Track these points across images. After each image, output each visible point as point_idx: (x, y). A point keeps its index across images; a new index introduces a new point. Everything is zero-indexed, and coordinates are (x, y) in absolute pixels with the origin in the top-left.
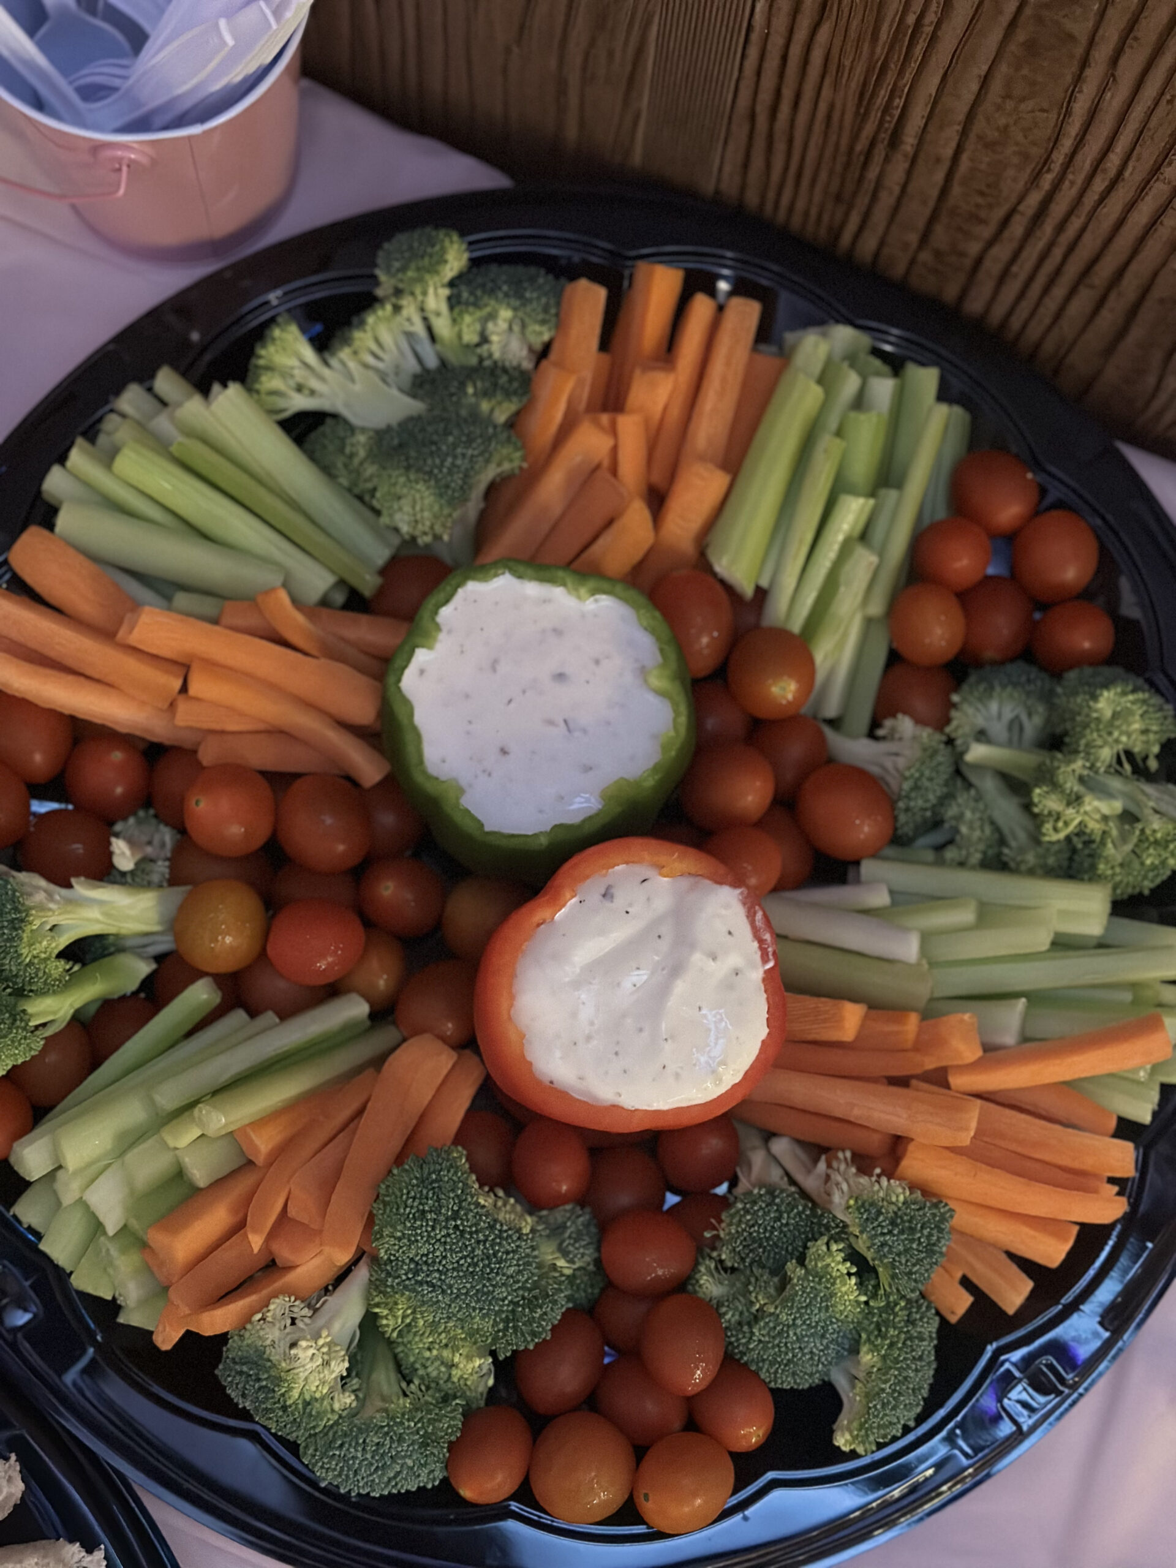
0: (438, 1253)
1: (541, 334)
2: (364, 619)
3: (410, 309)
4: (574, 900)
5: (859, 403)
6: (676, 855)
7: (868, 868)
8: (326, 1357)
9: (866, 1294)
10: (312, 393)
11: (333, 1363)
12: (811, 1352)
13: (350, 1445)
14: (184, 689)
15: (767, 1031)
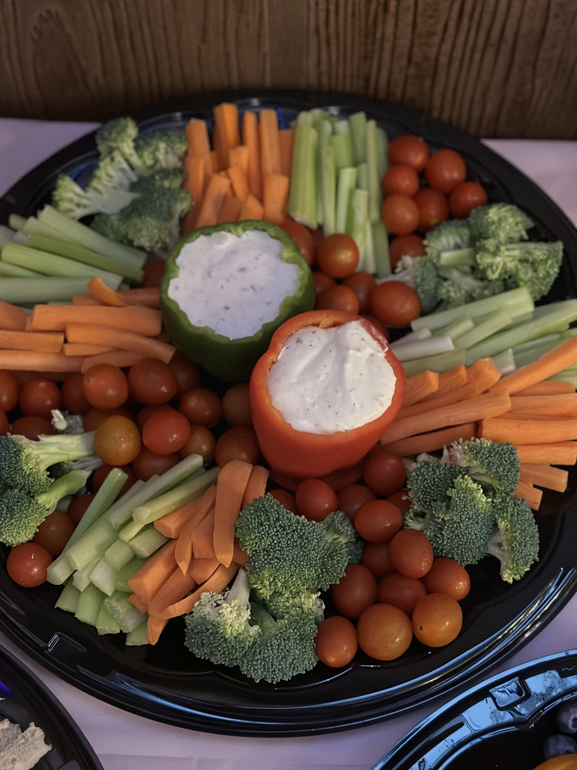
0: (276, 542)
1: (181, 148)
2: (141, 291)
3: (118, 157)
4: (284, 348)
5: (334, 133)
6: (324, 314)
7: (415, 325)
8: (238, 612)
9: (490, 498)
10: (85, 206)
11: (242, 614)
12: (475, 534)
13: (264, 649)
14: (66, 341)
15: (396, 379)
